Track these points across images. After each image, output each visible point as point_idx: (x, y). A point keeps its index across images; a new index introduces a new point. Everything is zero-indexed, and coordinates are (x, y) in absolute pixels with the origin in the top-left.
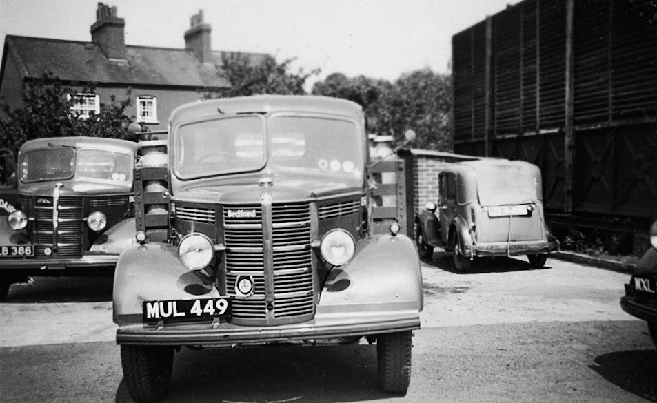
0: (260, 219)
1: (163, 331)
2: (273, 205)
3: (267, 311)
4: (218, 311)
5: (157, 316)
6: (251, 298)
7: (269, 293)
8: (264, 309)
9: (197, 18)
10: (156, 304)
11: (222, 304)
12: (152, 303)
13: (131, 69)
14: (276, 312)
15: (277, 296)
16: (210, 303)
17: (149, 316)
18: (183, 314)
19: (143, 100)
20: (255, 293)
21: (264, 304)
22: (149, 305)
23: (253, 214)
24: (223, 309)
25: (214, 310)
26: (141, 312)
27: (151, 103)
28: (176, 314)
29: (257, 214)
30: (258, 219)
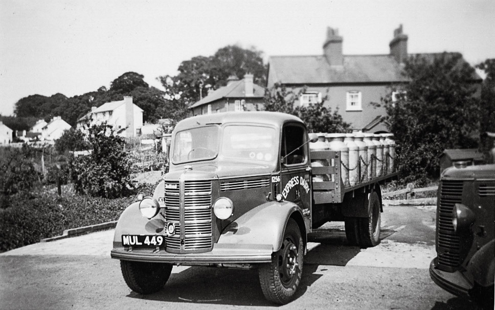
0: (178, 190)
1: (132, 253)
2: (185, 182)
3: (180, 245)
4: (158, 243)
5: (128, 244)
6: (174, 236)
7: (182, 234)
8: (179, 243)
9: (399, 30)
10: (127, 237)
11: (160, 239)
12: (126, 236)
13: (345, 72)
14: (186, 246)
15: (187, 236)
16: (154, 238)
17: (124, 244)
18: (141, 244)
19: (351, 94)
20: (176, 234)
21: (179, 240)
22: (124, 237)
23: (175, 187)
24: (161, 242)
25: (156, 242)
26: (121, 241)
27: (357, 96)
28: (137, 243)
29: (178, 187)
30: (177, 190)
